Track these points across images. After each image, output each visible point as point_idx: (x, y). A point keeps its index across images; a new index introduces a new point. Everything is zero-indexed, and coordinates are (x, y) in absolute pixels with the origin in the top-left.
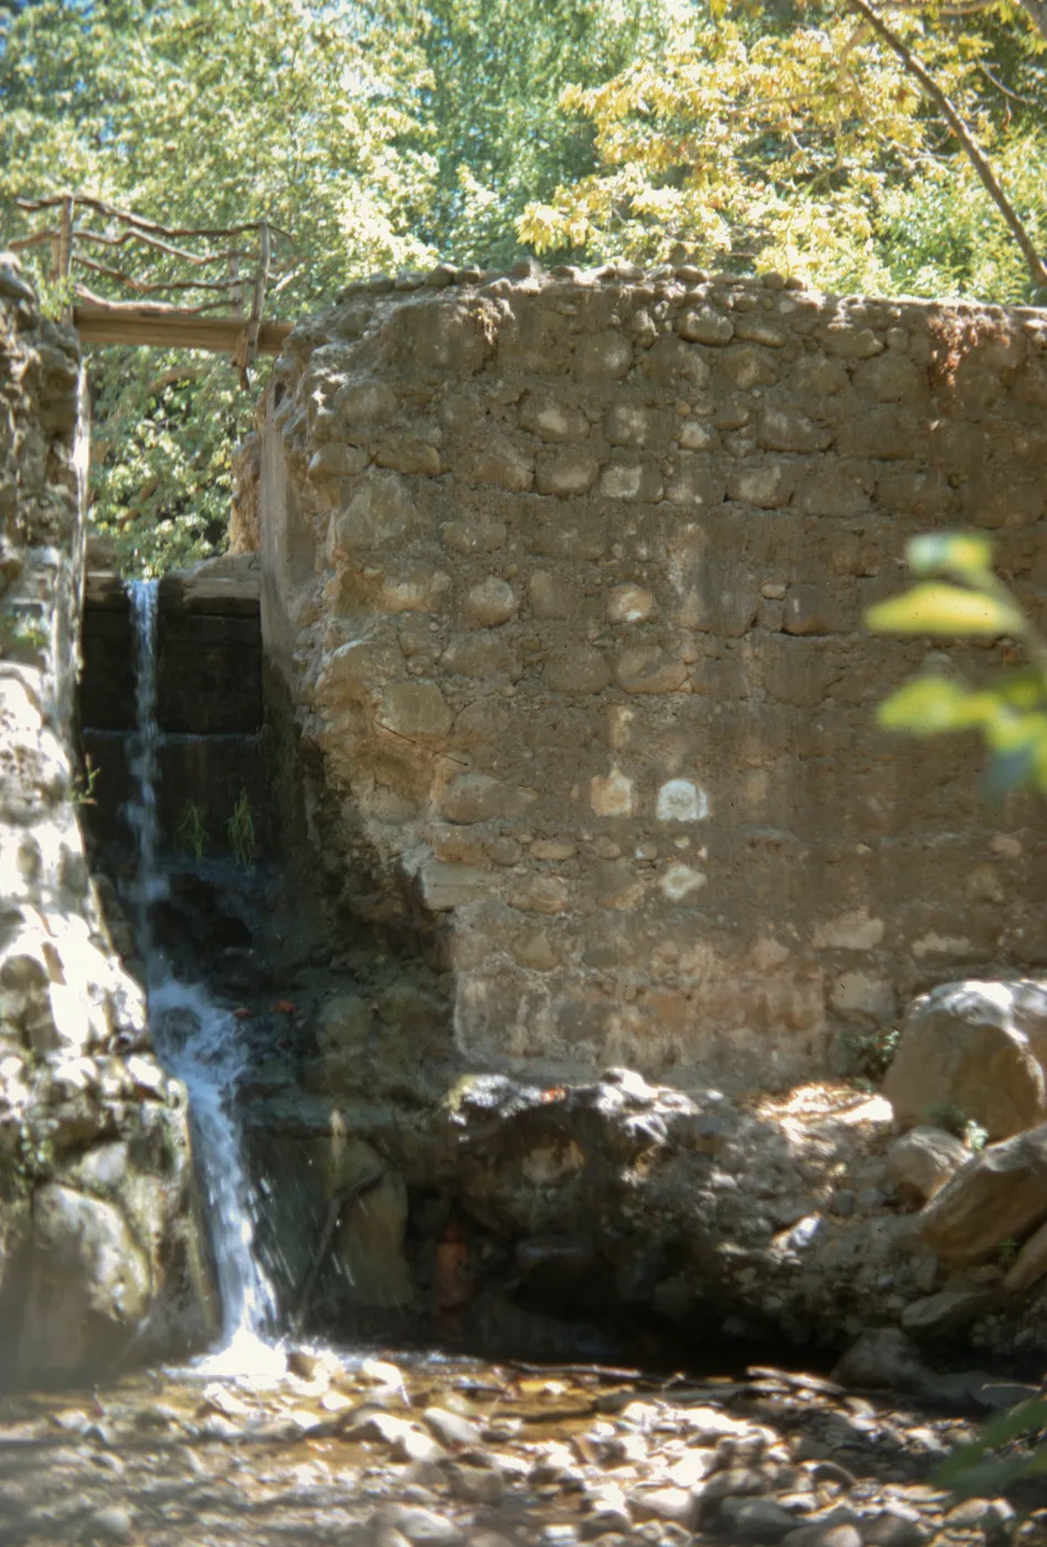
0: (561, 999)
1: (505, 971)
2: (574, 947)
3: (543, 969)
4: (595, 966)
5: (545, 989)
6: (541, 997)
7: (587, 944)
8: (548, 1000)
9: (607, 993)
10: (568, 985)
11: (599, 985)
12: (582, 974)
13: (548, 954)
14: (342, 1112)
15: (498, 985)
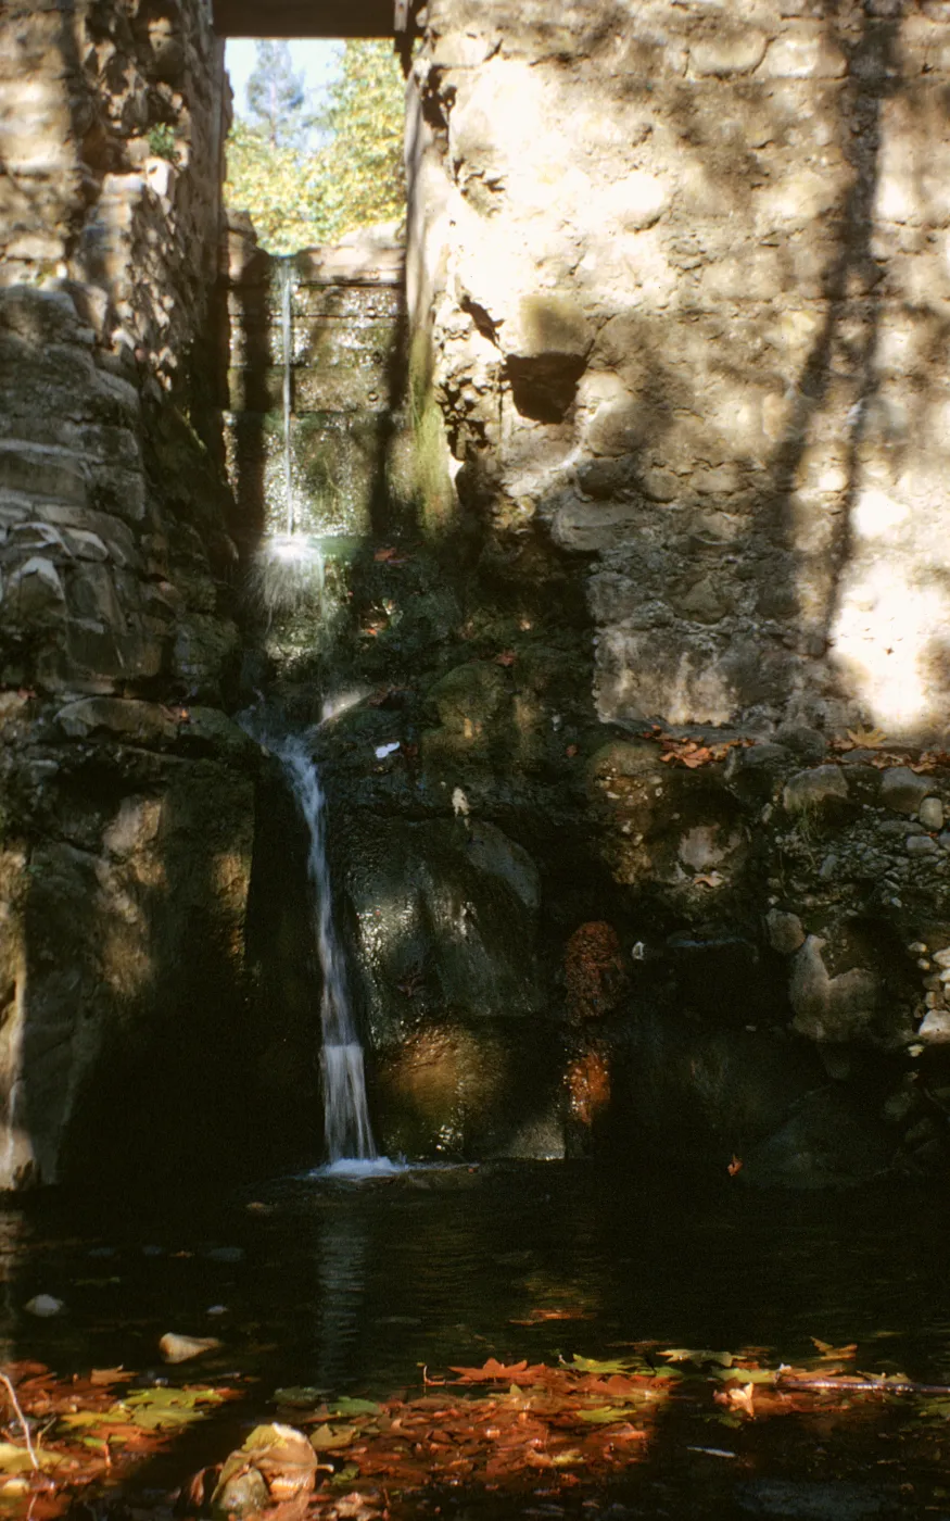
0: (732, 656)
1: (661, 623)
2: (745, 594)
3: (707, 622)
4: (771, 616)
5: (711, 645)
6: (707, 654)
7: (761, 591)
8: (715, 657)
9: (789, 647)
10: (739, 638)
11: (778, 637)
12: (756, 626)
13: (713, 603)
14: (466, 789)
15: (652, 638)
